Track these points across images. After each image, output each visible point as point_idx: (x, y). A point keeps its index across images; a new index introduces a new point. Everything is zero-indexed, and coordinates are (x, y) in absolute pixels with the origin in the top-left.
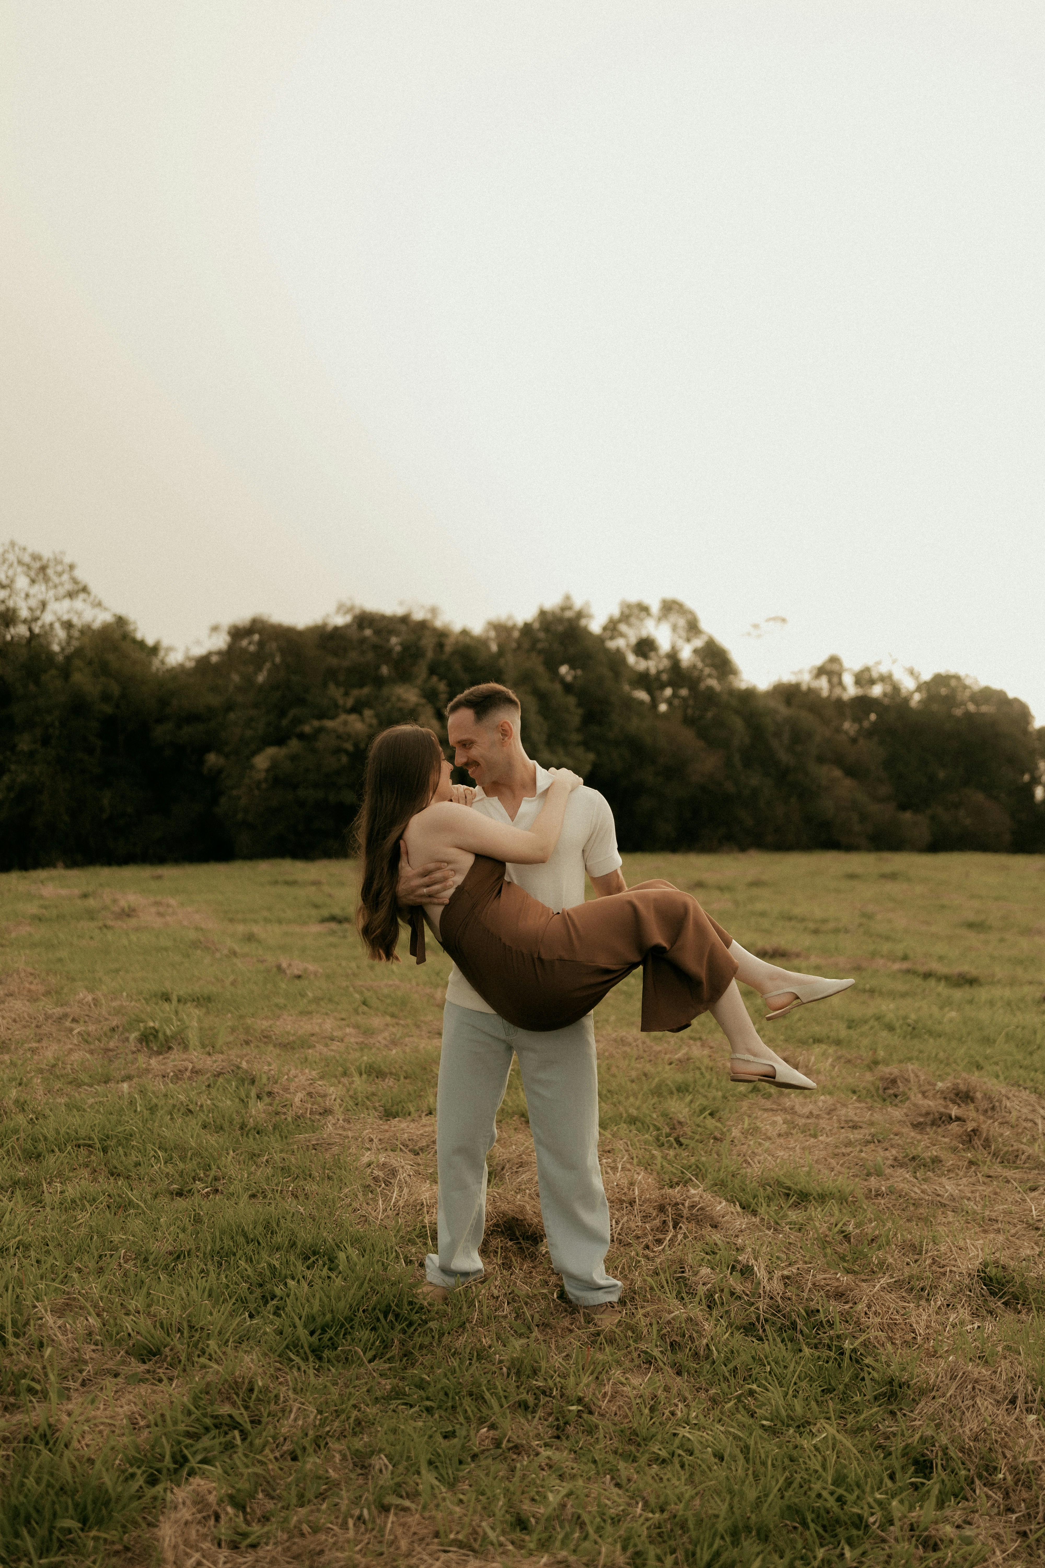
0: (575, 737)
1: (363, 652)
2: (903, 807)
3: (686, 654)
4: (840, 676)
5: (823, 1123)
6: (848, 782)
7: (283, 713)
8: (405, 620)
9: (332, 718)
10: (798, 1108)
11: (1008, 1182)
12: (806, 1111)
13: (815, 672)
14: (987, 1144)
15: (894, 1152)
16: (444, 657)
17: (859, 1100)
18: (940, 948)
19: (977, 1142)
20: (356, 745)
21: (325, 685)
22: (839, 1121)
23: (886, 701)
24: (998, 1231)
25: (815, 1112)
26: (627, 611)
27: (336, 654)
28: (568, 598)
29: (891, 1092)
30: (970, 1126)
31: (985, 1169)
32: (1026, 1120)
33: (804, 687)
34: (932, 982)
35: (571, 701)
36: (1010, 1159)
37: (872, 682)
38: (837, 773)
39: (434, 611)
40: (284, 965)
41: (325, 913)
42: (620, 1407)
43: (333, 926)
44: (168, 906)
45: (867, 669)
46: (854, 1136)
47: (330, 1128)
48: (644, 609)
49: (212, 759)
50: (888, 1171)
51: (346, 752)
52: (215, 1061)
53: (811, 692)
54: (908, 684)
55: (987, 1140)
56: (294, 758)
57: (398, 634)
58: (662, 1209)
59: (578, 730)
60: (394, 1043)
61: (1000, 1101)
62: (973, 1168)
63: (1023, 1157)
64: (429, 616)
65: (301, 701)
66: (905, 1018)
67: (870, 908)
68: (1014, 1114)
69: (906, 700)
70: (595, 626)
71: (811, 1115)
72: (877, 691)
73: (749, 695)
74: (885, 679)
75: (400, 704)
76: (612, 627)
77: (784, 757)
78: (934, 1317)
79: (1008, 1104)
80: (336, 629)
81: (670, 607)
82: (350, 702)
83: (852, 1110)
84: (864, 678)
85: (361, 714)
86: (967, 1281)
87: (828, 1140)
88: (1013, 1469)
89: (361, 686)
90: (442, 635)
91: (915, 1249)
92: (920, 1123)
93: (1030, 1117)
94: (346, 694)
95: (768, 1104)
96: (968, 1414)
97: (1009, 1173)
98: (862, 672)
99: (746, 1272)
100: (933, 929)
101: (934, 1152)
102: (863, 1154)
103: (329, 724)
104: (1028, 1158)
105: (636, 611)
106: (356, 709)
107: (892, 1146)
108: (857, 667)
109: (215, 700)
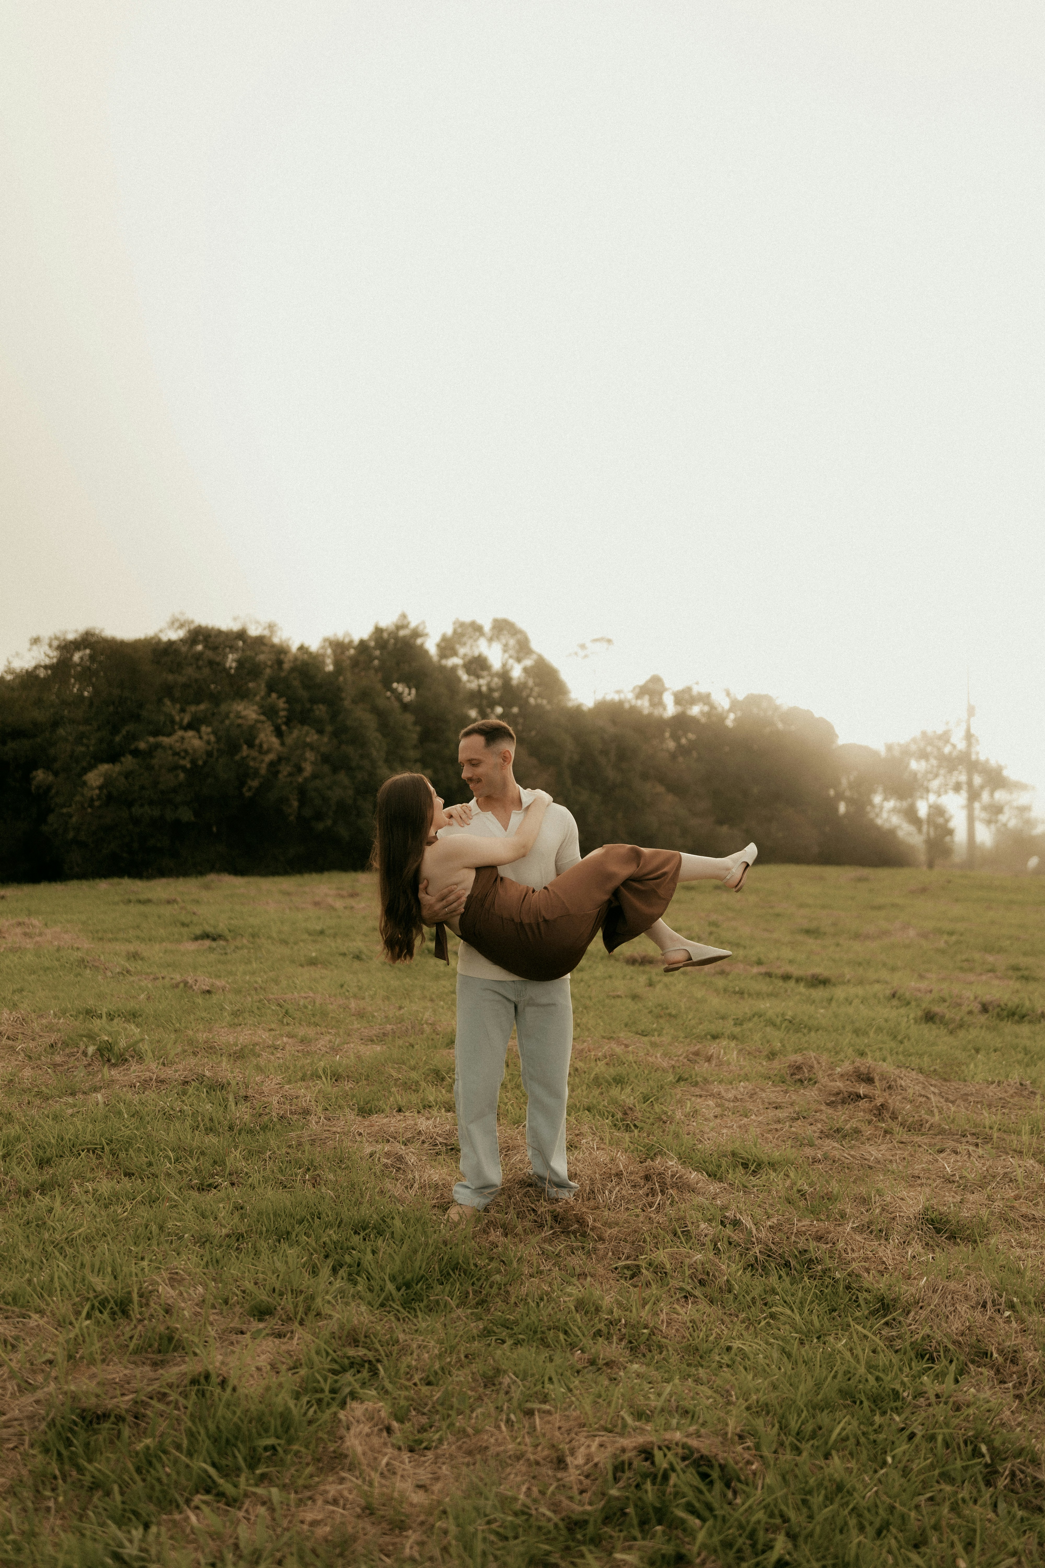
0: (413, 754)
1: (199, 668)
2: (720, 822)
3: (517, 673)
4: (661, 694)
5: (750, 1105)
6: (670, 798)
7: (115, 730)
8: (241, 635)
9: (169, 735)
10: (723, 1093)
11: (920, 1146)
12: (730, 1095)
13: (637, 690)
14: (894, 1117)
15: (819, 1125)
16: (283, 674)
17: (774, 1085)
18: (787, 953)
19: (887, 1115)
20: (193, 762)
21: (160, 701)
22: (763, 1102)
23: (703, 720)
24: (922, 1185)
25: (739, 1097)
26: (459, 630)
27: (171, 671)
28: (404, 616)
29: (798, 1077)
30: (879, 1102)
31: (898, 1137)
32: (921, 1095)
33: (627, 706)
34: (792, 983)
35: (409, 718)
36: (917, 1127)
37: (693, 701)
38: (660, 789)
39: (271, 627)
40: (190, 981)
41: (198, 931)
42: (677, 1330)
43: (207, 943)
44: (34, 926)
45: (689, 689)
46: (781, 1114)
47: (314, 1125)
48: (477, 629)
49: (40, 775)
50: (818, 1142)
51: (183, 768)
52: (176, 1071)
53: (633, 709)
54: (723, 703)
55: (893, 1113)
56: (128, 775)
57: (234, 649)
58: (647, 1178)
59: (415, 747)
60: (335, 1050)
61: (895, 1081)
62: (888, 1136)
63: (928, 1125)
64: (266, 633)
65: (137, 718)
66: (783, 1015)
67: (714, 917)
68: (911, 1091)
69: (722, 718)
70: (431, 646)
71: (736, 1099)
72: (695, 710)
73: (577, 713)
74: (705, 699)
75: (240, 721)
76: (447, 647)
77: (611, 774)
78: (896, 1251)
79: (903, 1084)
80: (171, 643)
81: (502, 627)
82: (186, 719)
83: (771, 1093)
84: (684, 698)
85: (198, 731)
86: (914, 1223)
87: (760, 1119)
88: (1000, 1352)
89: (198, 703)
90: (280, 651)
91: (864, 1201)
92: (833, 1102)
93: (923, 1093)
94: (183, 710)
95: (698, 1091)
96: (951, 1317)
97: (918, 1139)
98: (683, 691)
99: (736, 1223)
100: (775, 935)
101: (853, 1123)
102: (793, 1129)
103: (166, 740)
104: (932, 1125)
105: (470, 630)
106: (194, 725)
107: (816, 1121)
108: (678, 686)
109: (40, 715)
